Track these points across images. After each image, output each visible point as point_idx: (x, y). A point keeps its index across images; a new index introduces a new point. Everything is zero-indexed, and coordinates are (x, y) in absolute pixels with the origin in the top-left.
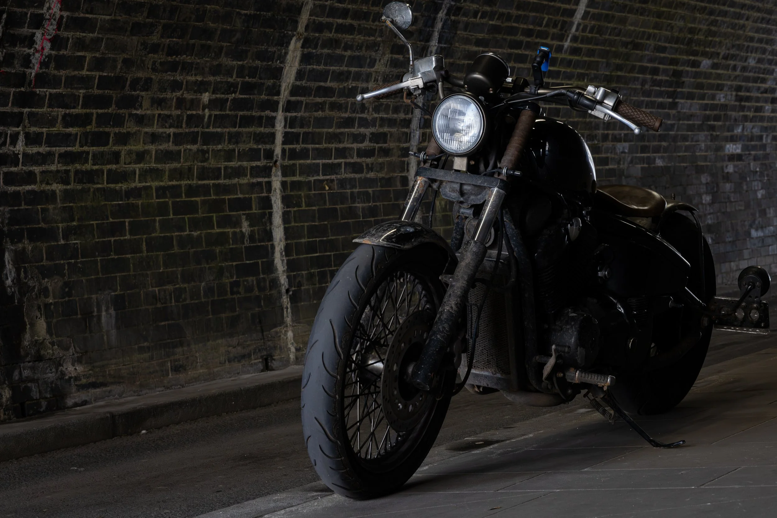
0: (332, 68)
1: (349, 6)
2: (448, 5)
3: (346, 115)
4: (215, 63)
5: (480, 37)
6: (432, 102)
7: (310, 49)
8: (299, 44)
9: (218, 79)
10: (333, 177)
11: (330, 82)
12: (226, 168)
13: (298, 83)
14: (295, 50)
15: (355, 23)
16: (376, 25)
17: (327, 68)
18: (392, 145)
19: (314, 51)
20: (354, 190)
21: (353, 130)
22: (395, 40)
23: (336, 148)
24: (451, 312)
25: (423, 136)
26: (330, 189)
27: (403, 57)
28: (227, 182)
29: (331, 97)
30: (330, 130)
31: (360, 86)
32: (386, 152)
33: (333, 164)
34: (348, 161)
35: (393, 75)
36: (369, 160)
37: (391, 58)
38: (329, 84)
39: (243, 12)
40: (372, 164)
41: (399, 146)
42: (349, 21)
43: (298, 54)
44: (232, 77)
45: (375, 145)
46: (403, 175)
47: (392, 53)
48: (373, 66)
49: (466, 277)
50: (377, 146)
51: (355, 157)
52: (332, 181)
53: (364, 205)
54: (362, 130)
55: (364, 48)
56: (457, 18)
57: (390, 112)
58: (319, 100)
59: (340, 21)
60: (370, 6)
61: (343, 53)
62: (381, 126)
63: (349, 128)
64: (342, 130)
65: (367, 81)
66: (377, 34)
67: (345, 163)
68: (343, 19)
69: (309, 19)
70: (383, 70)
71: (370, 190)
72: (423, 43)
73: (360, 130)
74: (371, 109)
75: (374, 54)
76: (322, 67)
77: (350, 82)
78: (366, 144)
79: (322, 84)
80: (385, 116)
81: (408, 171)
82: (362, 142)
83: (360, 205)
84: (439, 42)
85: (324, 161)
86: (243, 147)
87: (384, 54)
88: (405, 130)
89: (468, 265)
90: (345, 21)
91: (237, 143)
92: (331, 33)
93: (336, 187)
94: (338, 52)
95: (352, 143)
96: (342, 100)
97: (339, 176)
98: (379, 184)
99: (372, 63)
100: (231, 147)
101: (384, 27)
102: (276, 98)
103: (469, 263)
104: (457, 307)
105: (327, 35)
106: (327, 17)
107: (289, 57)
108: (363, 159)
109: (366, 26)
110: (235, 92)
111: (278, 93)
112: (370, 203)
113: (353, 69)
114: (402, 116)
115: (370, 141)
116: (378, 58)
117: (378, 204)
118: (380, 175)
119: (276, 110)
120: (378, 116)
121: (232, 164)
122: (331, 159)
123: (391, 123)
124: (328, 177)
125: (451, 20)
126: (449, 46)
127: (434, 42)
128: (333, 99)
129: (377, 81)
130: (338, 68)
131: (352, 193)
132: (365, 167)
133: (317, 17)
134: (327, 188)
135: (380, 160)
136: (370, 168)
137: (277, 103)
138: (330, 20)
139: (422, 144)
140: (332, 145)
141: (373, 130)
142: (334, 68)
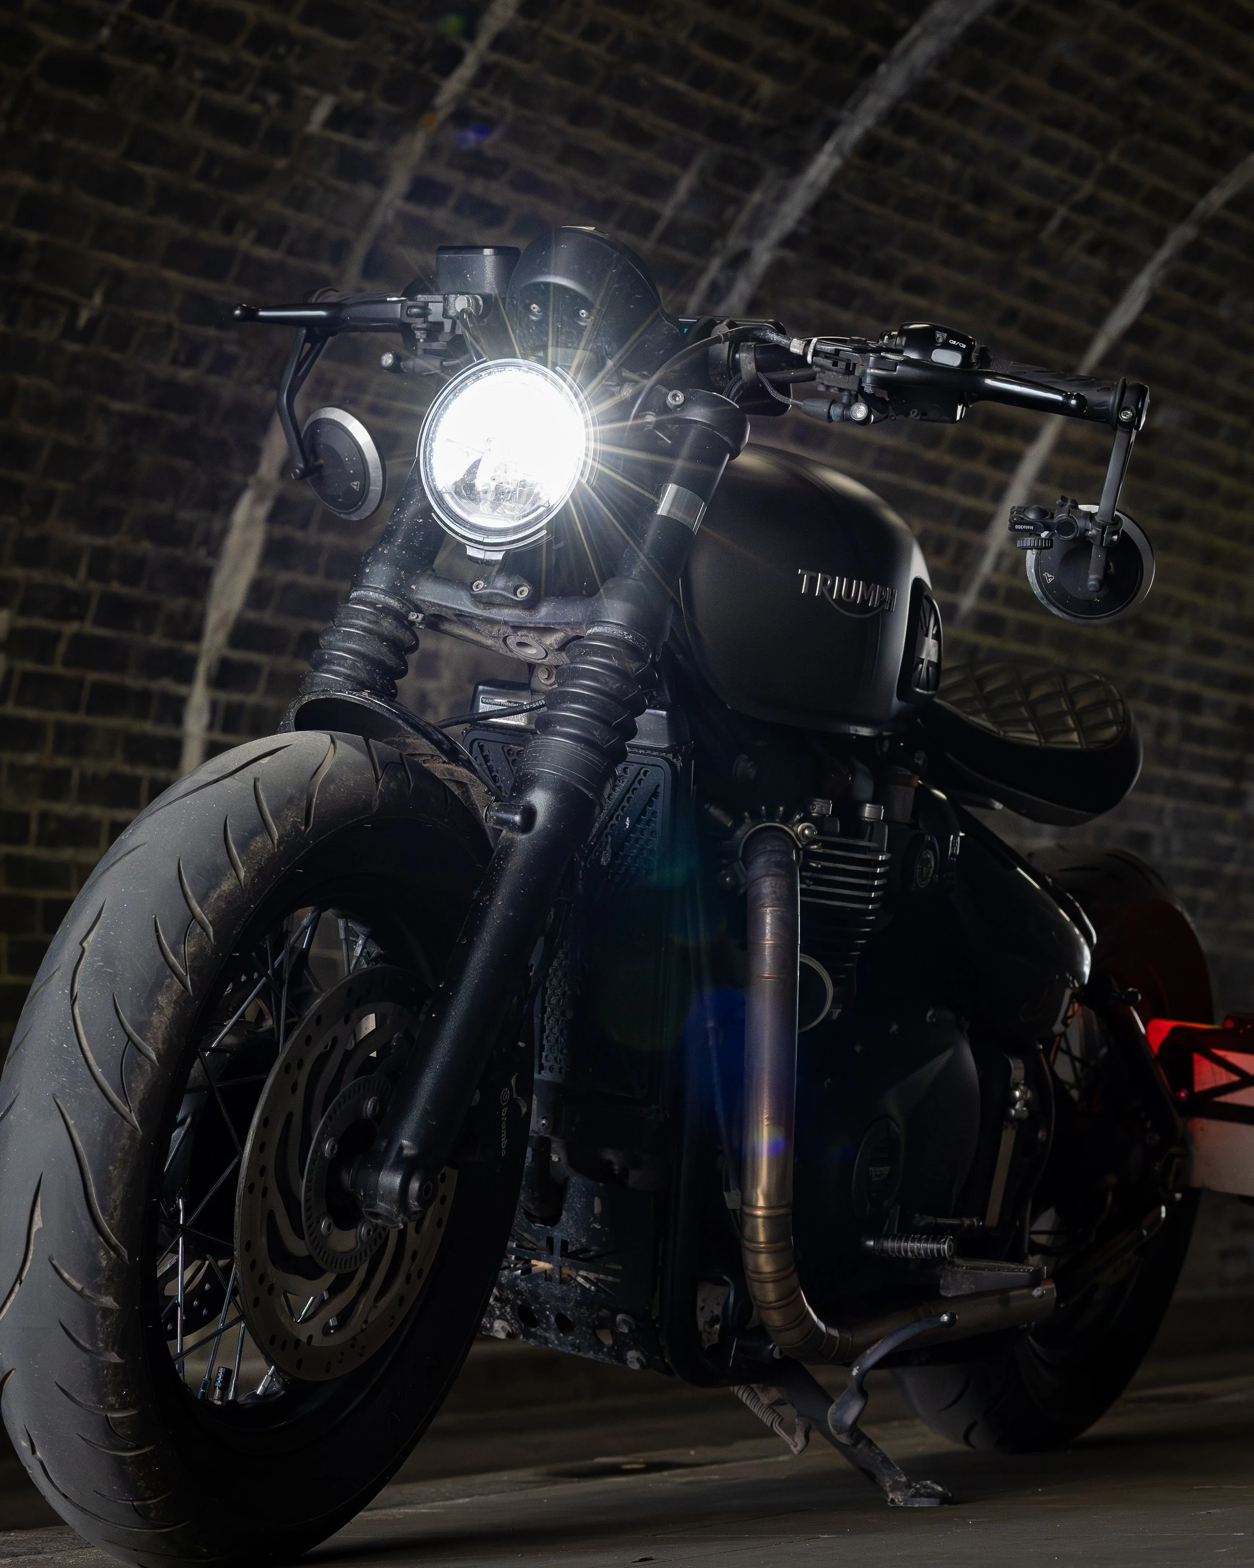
4: (31, 533)
7: (289, 529)
8: (262, 512)
9: (38, 576)
12: (44, 817)
13: (252, 615)
14: (250, 522)
19: (299, 534)
28: (44, 854)
39: (117, 406)
43: (257, 536)
44: (74, 576)
76: (318, 582)
86: (91, 765)
91: (77, 752)
100: (62, 762)
102: (189, 648)
107: (233, 541)
110: (80, 617)
111: (197, 635)
119: (188, 678)
121: (61, 808)
137: (192, 661)
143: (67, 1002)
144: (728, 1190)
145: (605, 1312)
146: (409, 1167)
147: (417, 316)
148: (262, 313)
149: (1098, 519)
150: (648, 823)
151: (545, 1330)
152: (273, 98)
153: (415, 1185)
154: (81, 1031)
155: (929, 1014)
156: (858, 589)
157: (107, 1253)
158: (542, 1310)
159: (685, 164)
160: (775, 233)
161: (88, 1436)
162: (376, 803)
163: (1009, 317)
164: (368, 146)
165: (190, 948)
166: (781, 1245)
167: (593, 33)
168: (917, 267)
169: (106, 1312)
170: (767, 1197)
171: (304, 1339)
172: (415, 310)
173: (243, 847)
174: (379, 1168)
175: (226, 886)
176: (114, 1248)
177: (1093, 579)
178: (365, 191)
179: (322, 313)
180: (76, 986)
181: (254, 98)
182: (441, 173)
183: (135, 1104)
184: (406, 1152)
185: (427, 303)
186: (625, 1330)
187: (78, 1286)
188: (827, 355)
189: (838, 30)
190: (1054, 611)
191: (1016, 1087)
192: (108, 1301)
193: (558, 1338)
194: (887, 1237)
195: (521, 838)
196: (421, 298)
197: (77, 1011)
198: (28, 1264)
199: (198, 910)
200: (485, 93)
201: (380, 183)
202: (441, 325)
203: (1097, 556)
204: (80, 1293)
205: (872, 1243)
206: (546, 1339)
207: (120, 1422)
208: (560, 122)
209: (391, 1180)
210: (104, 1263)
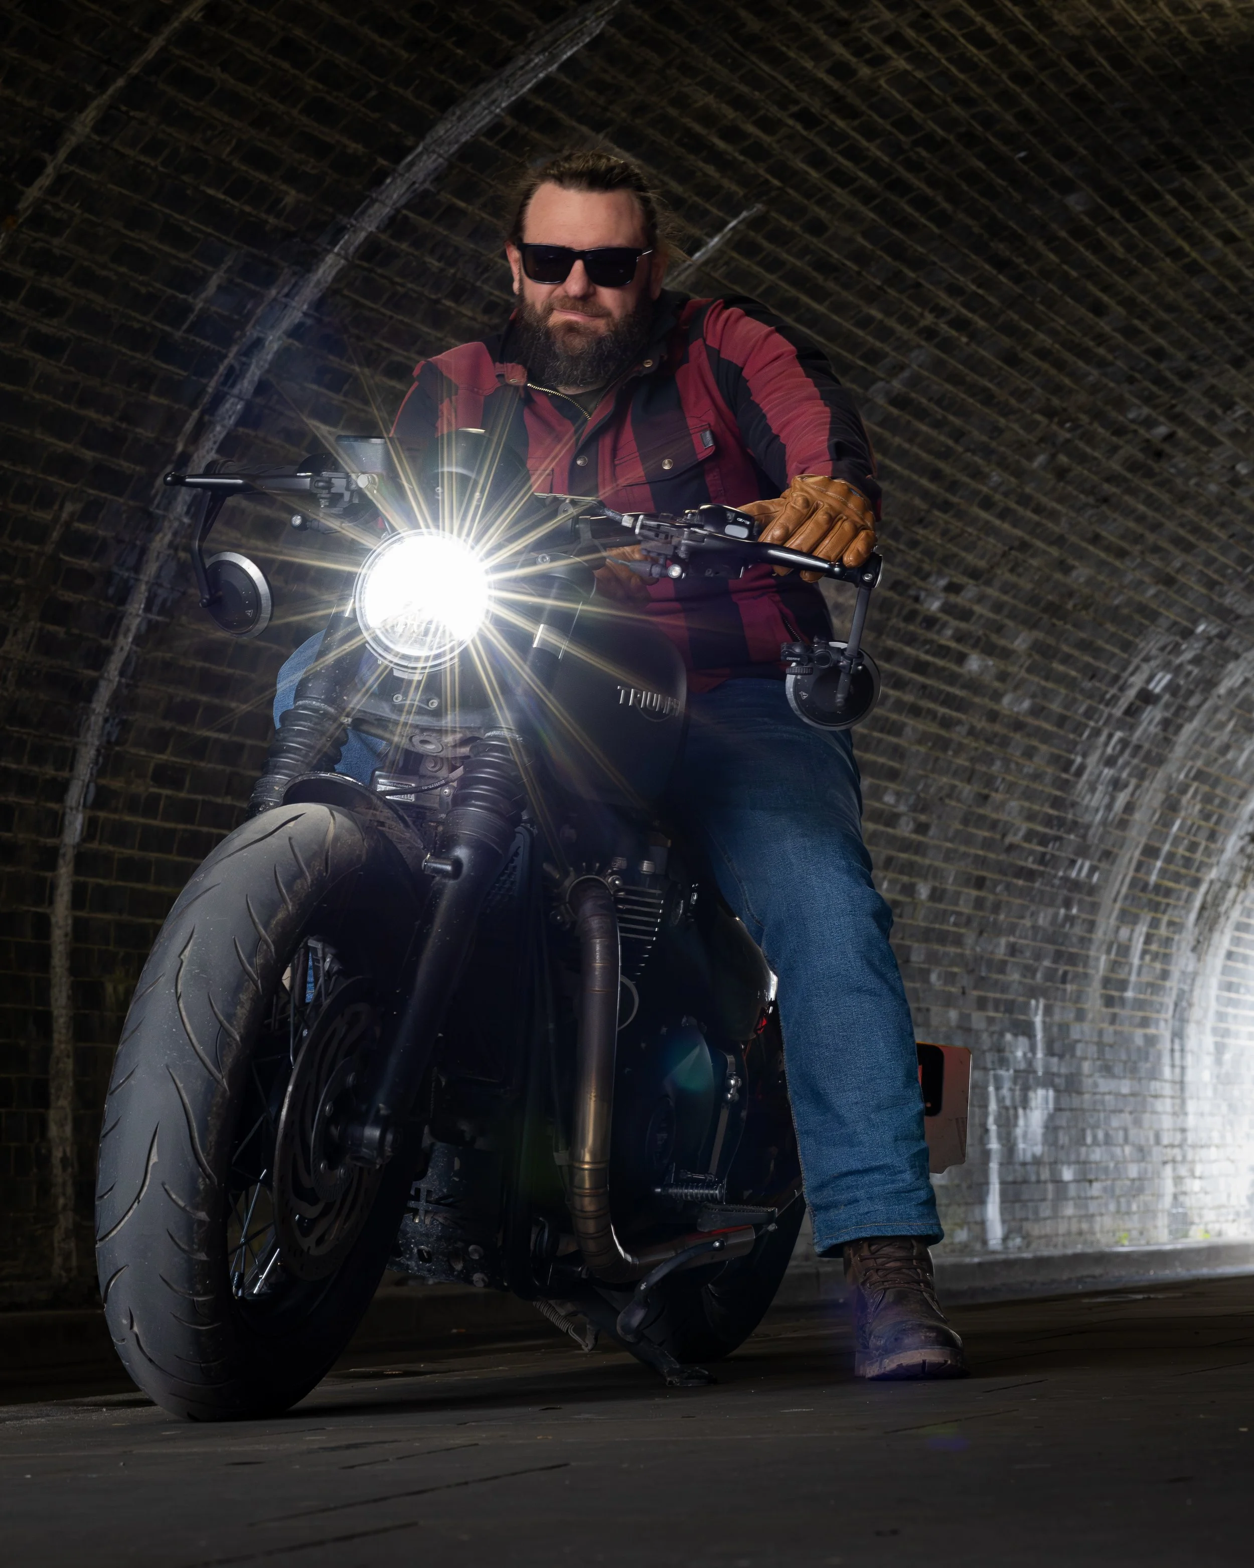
2: (176, 524)
6: (117, 748)
16: (17, 548)
18: (20, 836)
22: (53, 588)
25: (89, 826)
27: (66, 633)
32: (7, 852)
35: (39, 672)
37: (41, 630)
41: (36, 841)
46: (40, 910)
47: (42, 619)
57: (26, 759)
60: (9, 499)
66: (16, 569)
70: (19, 658)
72: (112, 606)
80: (14, 766)
81: (51, 902)
84: (148, 609)
87: (25, 619)
88: (53, 805)
101: (32, 555)
114: (49, 771)
116: (12, 627)
123: (25, 784)
126: (167, 620)
127: (136, 606)
139: (87, 845)
143: (174, 998)
144: (557, 1151)
145: (460, 1245)
146: (384, 1124)
147: (323, 488)
148: (188, 480)
149: (846, 653)
150: (510, 875)
151: (408, 1259)
153: (389, 1137)
154: (186, 1020)
155: (684, 1020)
156: (657, 699)
157: (204, 1180)
158: (407, 1245)
159: (216, 263)
160: (285, 325)
161: (178, 1315)
162: (364, 858)
165: (259, 960)
166: (601, 1191)
167: (152, 148)
168: (398, 355)
169: (201, 1223)
170: (593, 1154)
171: (306, 1249)
172: (321, 484)
173: (289, 887)
174: (363, 1125)
175: (281, 915)
176: (209, 1176)
177: (840, 697)
179: (240, 481)
180: (179, 987)
183: (225, 1072)
184: (383, 1112)
185: (330, 479)
186: (476, 1257)
187: (182, 1203)
188: (650, 528)
190: (806, 720)
191: (730, 1078)
192: (202, 1215)
193: (418, 1265)
194: (671, 1186)
195: (451, 883)
196: (325, 474)
197: (181, 1005)
198: (145, 1189)
199: (263, 932)
200: (58, 200)
202: (341, 495)
203: (844, 680)
204: (183, 1209)
205: (659, 1190)
206: (408, 1267)
207: (203, 1303)
208: (118, 225)
209: (373, 1133)
210: (202, 1187)
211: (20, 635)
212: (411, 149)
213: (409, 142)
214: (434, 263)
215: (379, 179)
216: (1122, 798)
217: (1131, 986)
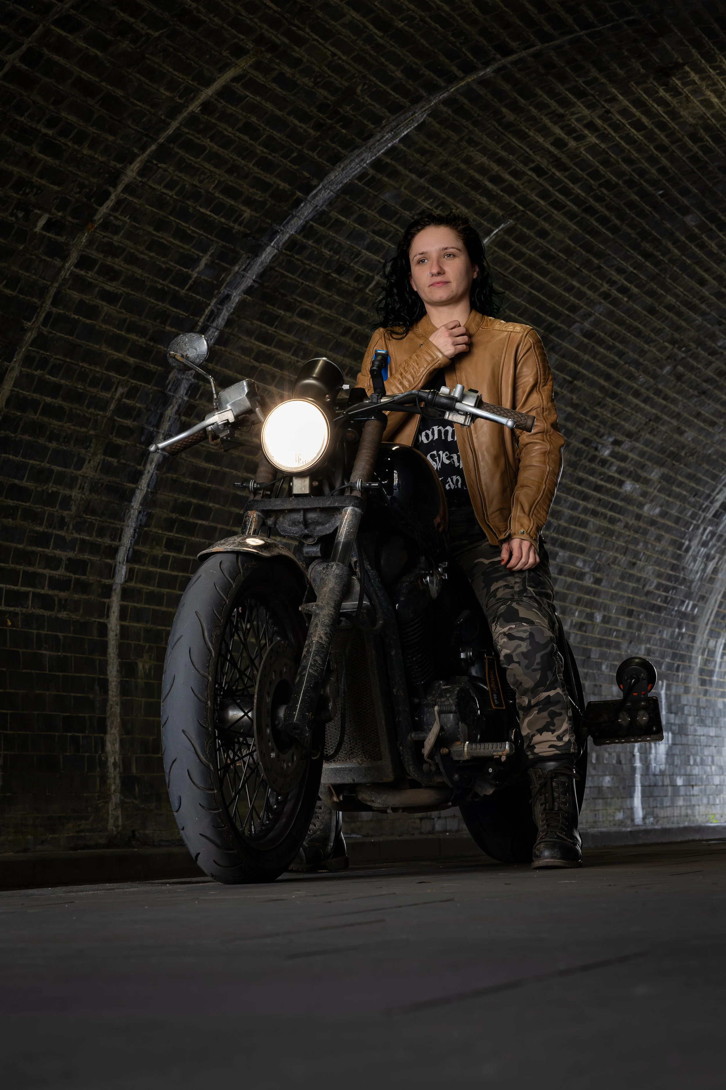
0: (31, 462)
1: (63, 382)
3: (40, 529)
5: (213, 451)
6: (146, 529)
7: (8, 432)
10: (18, 610)
11: (27, 481)
15: (66, 405)
16: (91, 413)
17: (26, 461)
18: (91, 578)
19: (13, 435)
20: (41, 632)
21: (46, 550)
22: (111, 436)
23: (24, 571)
24: (321, 644)
25: (129, 573)
26: (13, 625)
27: (118, 462)
29: (26, 502)
30: (21, 546)
31: (61, 491)
32: (84, 587)
33: (18, 592)
34: (38, 591)
35: (102, 484)
36: (62, 594)
37: (104, 460)
38: (25, 483)
40: (66, 600)
41: (100, 581)
42: (59, 402)
45: (72, 575)
46: (102, 621)
47: (105, 454)
48: (80, 468)
49: (332, 604)
50: (74, 576)
51: (46, 588)
52: (16, 614)
53: (53, 653)
54: (58, 552)
55: (72, 442)
56: (188, 420)
57: (94, 534)
58: (10, 502)
59: (48, 400)
60: (87, 385)
61: (47, 443)
62: (81, 551)
63: (42, 547)
64: (34, 548)
65: (71, 488)
66: (90, 425)
67: (34, 593)
68: (52, 397)
69: (12, 391)
70: (91, 476)
71: (60, 635)
72: (143, 447)
73: (55, 551)
74: (71, 526)
75: (83, 451)
76: (19, 459)
77: (51, 484)
78: (60, 572)
79: (17, 481)
80: (87, 538)
81: (108, 616)
82: (56, 568)
83: (47, 653)
85: (8, 586)
87: (95, 454)
88: (109, 561)
89: (332, 590)
90: (54, 400)
92: (36, 414)
93: (20, 623)
94: (41, 441)
95: (44, 568)
96: (38, 508)
97: (24, 610)
98: (72, 628)
99: (80, 464)
101: (99, 417)
103: (334, 587)
104: (327, 637)
105: (32, 416)
106: (34, 392)
108: (56, 592)
109: (78, 412)
112: (59, 652)
113: (56, 468)
114: (107, 541)
115: (67, 569)
116: (87, 459)
117: (69, 655)
118: (74, 617)
120: (78, 536)
122: (16, 585)
123: (94, 548)
124: (12, 609)
125: (181, 421)
128: (28, 504)
129: (83, 489)
130: (38, 463)
131: (39, 635)
132: (56, 603)
133: (22, 389)
134: (9, 623)
135: (76, 597)
136: (63, 606)
138: (37, 396)
139: (129, 584)
140: (21, 567)
141: (71, 554)
142: (34, 462)
152: (20, 215)
159: (205, 251)
160: (243, 287)
163: (347, 331)
164: (62, 239)
167: (171, 185)
168: (306, 305)
178: (57, 262)
181: (12, 215)
182: (94, 254)
189: (284, 185)
200: (117, 214)
201: (65, 258)
208: (150, 229)
211: (92, 463)
212: (316, 187)
213: (315, 182)
214: (327, 252)
215: (297, 203)
216: (711, 566)
217: (715, 674)
